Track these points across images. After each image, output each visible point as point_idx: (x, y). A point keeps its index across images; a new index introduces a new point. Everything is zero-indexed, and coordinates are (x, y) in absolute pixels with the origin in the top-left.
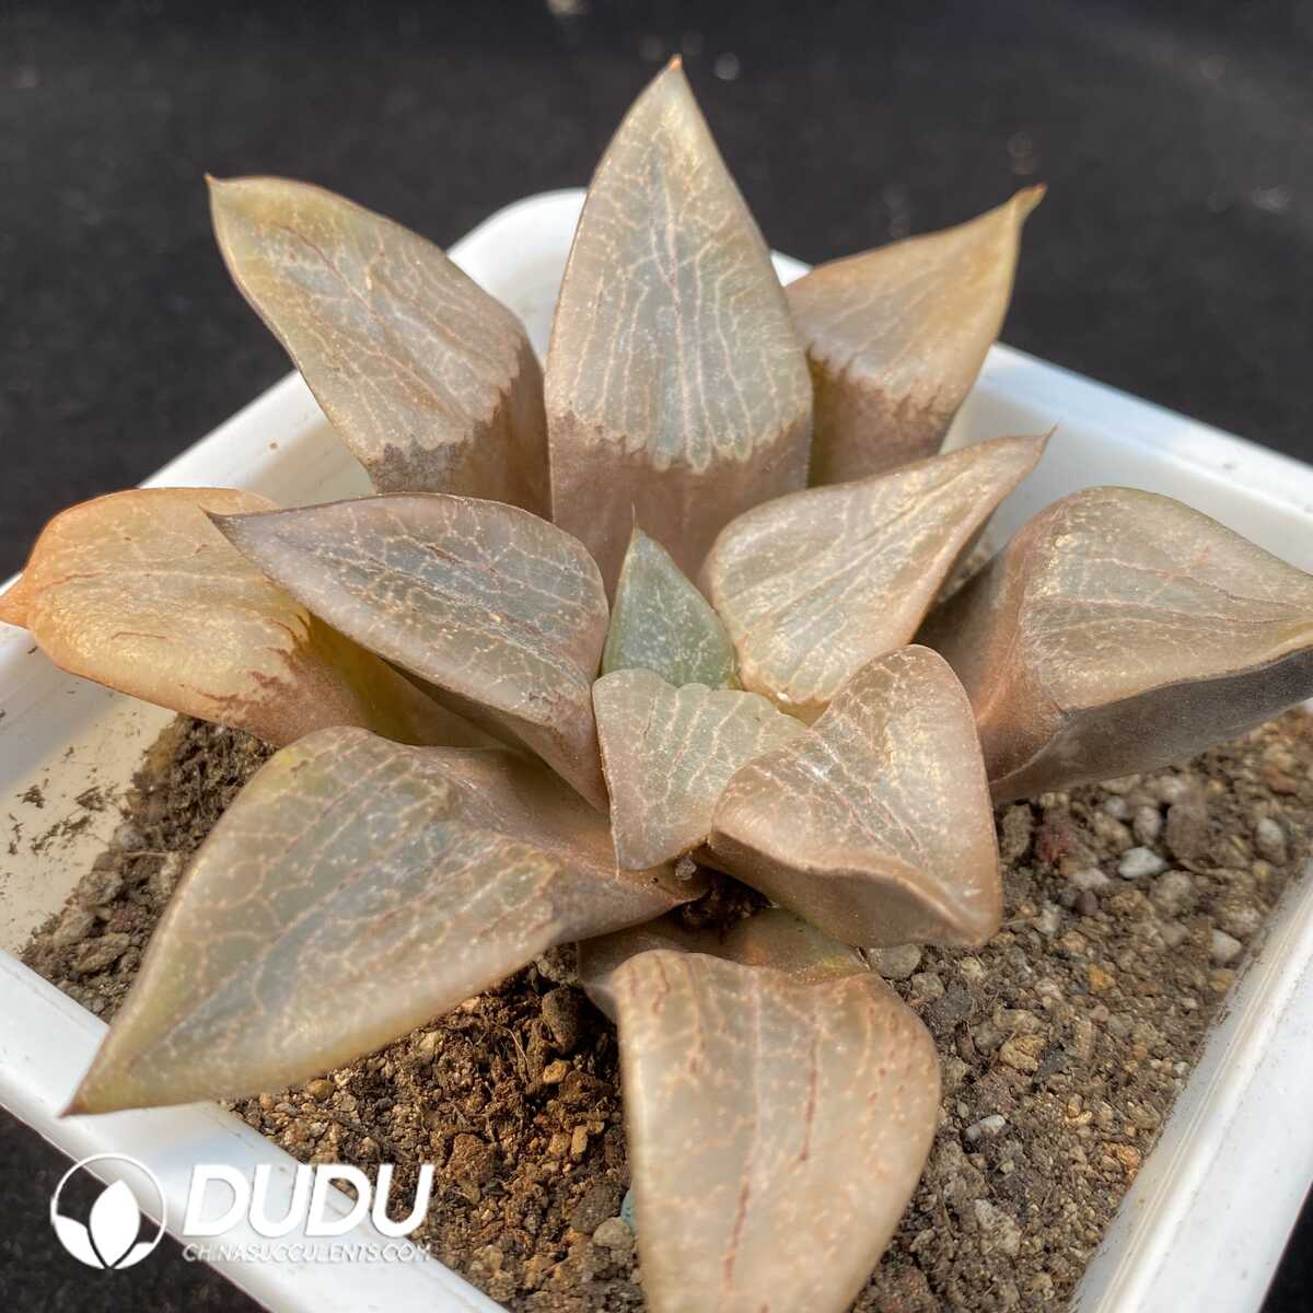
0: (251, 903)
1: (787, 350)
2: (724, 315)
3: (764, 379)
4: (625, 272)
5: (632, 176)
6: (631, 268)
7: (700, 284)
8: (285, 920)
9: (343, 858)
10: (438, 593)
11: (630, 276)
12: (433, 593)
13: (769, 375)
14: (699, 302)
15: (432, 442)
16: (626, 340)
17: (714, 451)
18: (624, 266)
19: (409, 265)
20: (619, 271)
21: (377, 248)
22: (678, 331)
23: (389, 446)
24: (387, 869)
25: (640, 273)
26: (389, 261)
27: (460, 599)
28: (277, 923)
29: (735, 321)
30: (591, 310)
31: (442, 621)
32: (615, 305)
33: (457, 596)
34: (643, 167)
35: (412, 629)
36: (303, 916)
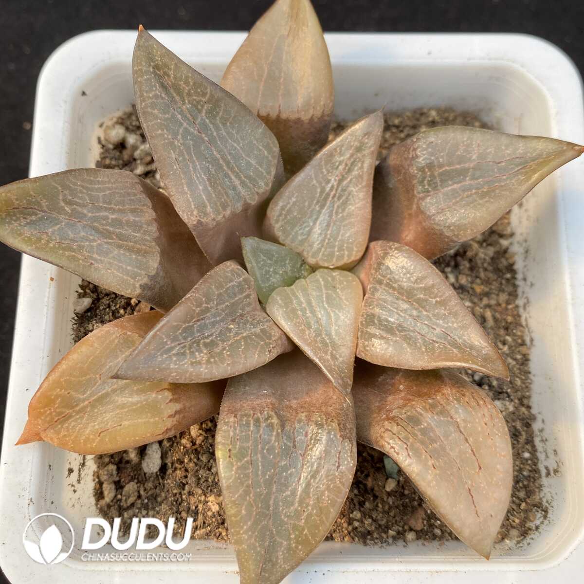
0: (257, 514)
1: (260, 130)
2: (228, 133)
3: (260, 150)
4: (178, 141)
5: (153, 93)
6: (179, 137)
7: (211, 126)
8: (268, 510)
9: (268, 473)
10: (209, 336)
11: (181, 141)
12: (207, 338)
13: (261, 148)
14: (215, 134)
15: (154, 270)
16: (199, 173)
17: (258, 193)
18: (176, 139)
19: (76, 187)
20: (176, 142)
21: (59, 191)
22: (215, 153)
23: (141, 285)
24: (283, 463)
25: (184, 137)
26: (67, 192)
27: (216, 330)
28: (267, 512)
29: (234, 132)
30: (177, 169)
31: (220, 348)
32: (184, 159)
33: (214, 330)
34: (155, 86)
35: (215, 362)
36: (271, 502)
